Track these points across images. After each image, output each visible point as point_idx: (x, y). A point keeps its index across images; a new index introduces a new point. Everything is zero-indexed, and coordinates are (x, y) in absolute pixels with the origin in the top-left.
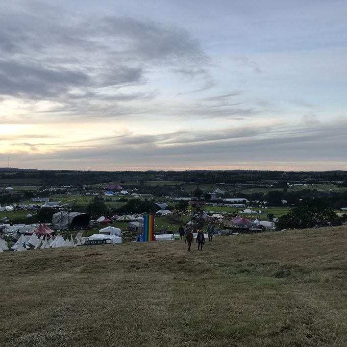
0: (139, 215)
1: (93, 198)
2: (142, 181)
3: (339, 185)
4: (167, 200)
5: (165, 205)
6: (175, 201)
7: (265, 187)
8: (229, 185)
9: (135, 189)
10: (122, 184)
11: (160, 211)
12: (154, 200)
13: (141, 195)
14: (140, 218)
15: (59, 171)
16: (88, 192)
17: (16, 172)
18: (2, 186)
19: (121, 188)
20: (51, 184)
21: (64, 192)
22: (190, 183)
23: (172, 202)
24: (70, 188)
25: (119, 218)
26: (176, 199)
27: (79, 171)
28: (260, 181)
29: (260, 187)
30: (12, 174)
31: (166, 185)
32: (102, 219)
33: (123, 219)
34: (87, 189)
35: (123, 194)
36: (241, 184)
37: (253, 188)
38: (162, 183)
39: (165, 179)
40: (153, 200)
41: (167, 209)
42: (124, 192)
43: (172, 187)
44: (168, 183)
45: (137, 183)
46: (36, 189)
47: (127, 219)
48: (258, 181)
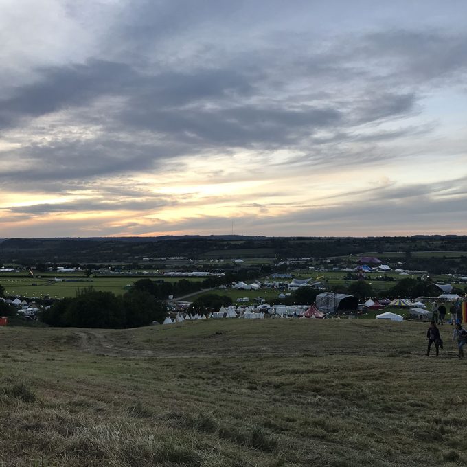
0: (416, 300)
1: (346, 274)
2: (408, 252)
4: (450, 280)
5: (449, 286)
6: (462, 281)
9: (399, 263)
10: (381, 256)
11: (443, 295)
12: (431, 280)
13: (408, 271)
14: (419, 303)
15: (294, 239)
16: (335, 266)
17: (242, 240)
18: (231, 258)
19: (379, 261)
20: (286, 255)
21: (304, 266)
23: (457, 282)
24: (311, 261)
25: (392, 303)
26: (463, 278)
27: (320, 238)
30: (239, 243)
31: (445, 258)
32: (370, 303)
33: (397, 304)
34: (332, 262)
35: (383, 270)
38: (439, 254)
39: (443, 248)
40: (429, 279)
41: (453, 292)
42: (385, 267)
43: (456, 260)
44: (449, 254)
45: (401, 254)
46: (270, 262)
47: (403, 304)
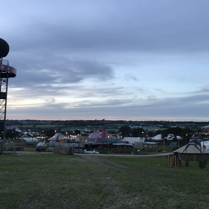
3: (161, 127)
7: (116, 128)
8: (94, 127)
9: (29, 130)
19: (18, 129)
22: (68, 126)
28: (113, 124)
29: (113, 128)
36: (101, 126)
37: (109, 128)
48: (112, 124)
